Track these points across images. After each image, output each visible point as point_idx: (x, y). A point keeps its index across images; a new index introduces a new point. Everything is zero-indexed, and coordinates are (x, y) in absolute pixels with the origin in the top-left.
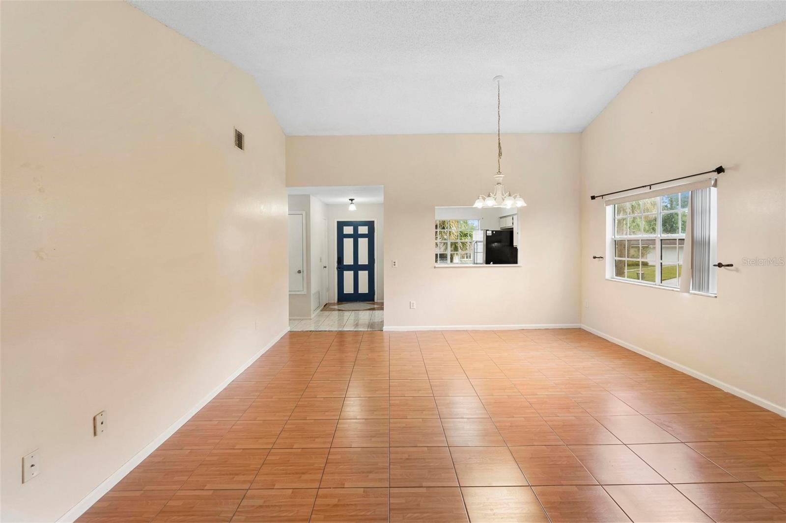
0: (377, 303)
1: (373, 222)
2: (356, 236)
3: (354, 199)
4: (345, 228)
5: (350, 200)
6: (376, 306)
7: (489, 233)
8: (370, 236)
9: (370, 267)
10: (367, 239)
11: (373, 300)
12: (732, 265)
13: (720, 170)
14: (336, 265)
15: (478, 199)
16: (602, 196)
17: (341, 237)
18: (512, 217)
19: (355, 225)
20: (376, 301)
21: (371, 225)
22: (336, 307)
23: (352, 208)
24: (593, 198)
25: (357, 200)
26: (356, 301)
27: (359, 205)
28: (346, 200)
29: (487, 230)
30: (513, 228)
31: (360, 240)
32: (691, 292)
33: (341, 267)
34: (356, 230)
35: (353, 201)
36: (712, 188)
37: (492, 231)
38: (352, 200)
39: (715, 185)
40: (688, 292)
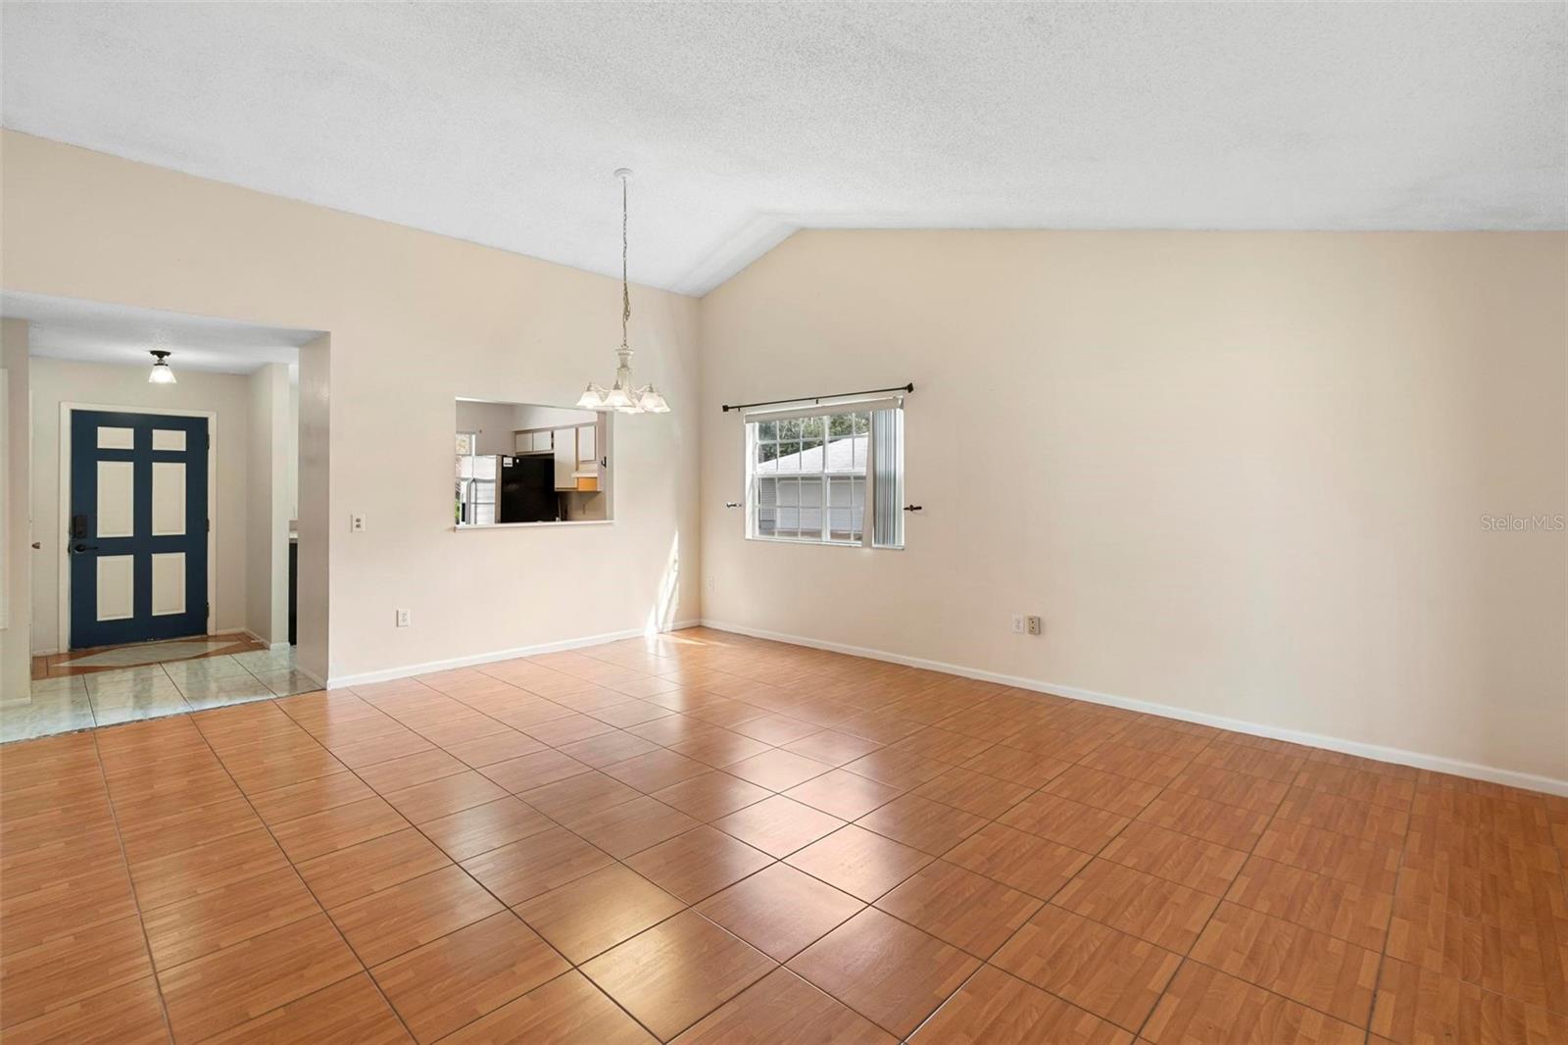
0: (215, 636)
1: (204, 421)
2: (143, 458)
3: (168, 354)
4: (101, 430)
5: (153, 353)
6: (211, 646)
7: (508, 462)
8: (195, 458)
9: (193, 543)
10: (183, 466)
11: (203, 629)
12: (920, 508)
13: (910, 388)
14: (65, 539)
15: (588, 390)
16: (739, 407)
17: (86, 456)
18: (550, 433)
19: (144, 425)
20: (211, 630)
21: (196, 429)
22: (66, 664)
23: (162, 376)
24: (726, 408)
25: (179, 355)
26: (145, 640)
27: (183, 372)
28: (142, 353)
29: (503, 456)
30: (553, 454)
31: (158, 468)
32: (874, 545)
33: (85, 544)
34: (143, 438)
35: (166, 357)
36: (898, 410)
37: (514, 459)
38: (161, 354)
39: (902, 407)
40: (870, 546)
